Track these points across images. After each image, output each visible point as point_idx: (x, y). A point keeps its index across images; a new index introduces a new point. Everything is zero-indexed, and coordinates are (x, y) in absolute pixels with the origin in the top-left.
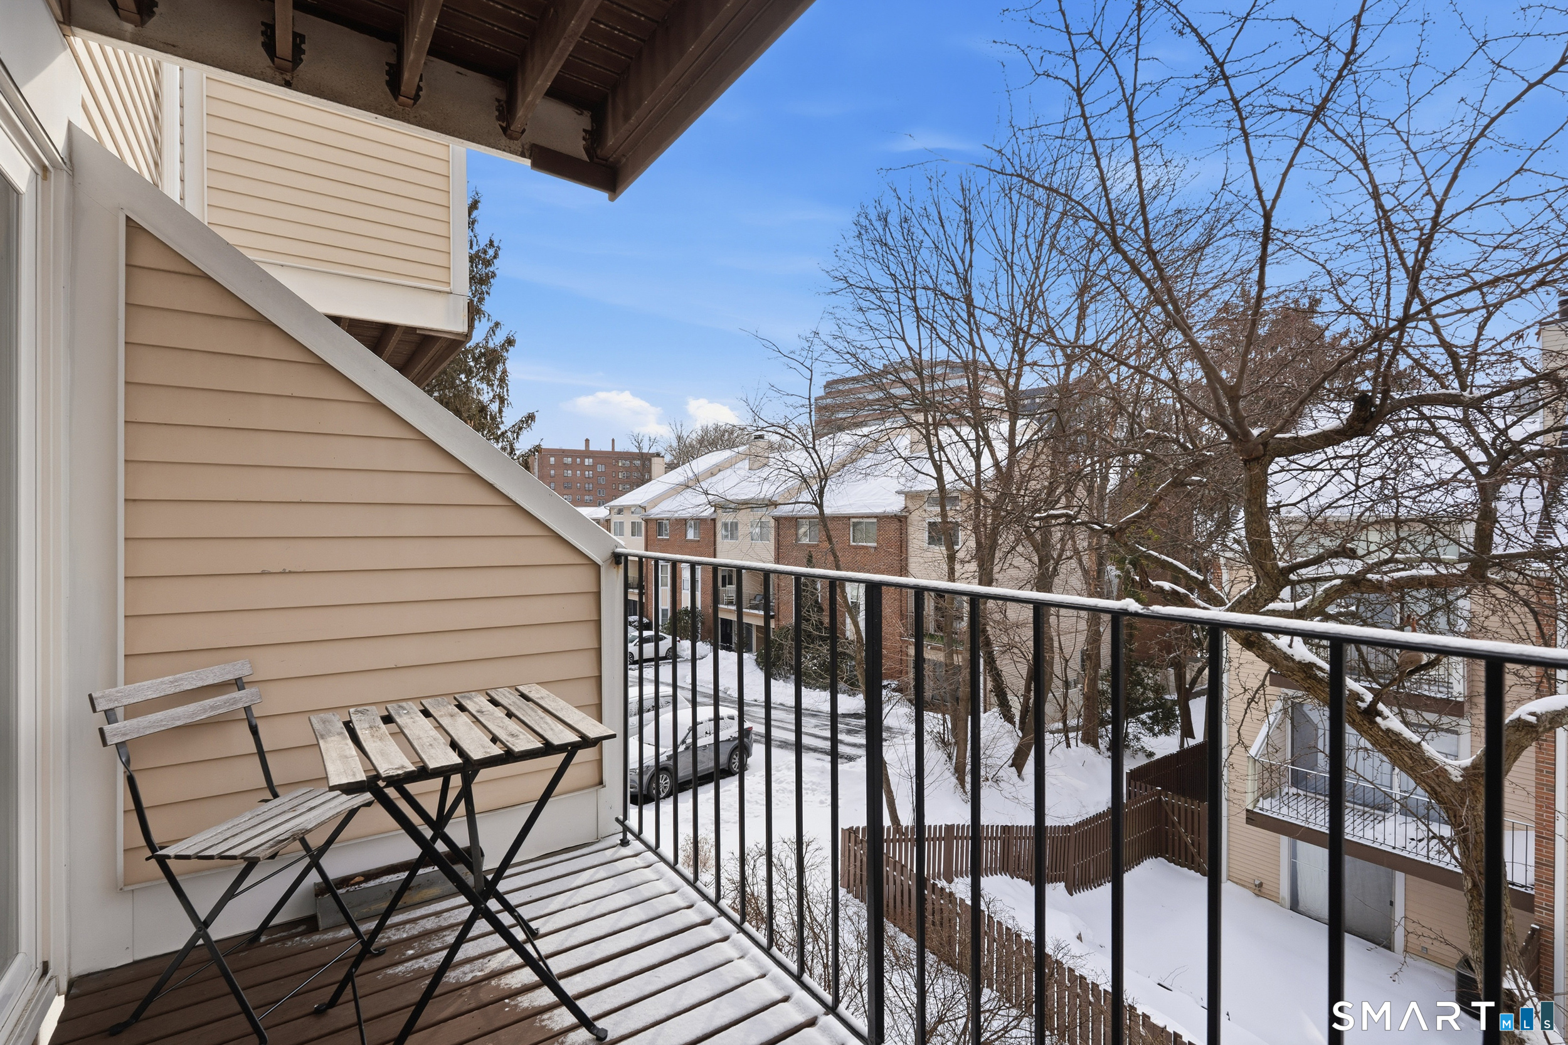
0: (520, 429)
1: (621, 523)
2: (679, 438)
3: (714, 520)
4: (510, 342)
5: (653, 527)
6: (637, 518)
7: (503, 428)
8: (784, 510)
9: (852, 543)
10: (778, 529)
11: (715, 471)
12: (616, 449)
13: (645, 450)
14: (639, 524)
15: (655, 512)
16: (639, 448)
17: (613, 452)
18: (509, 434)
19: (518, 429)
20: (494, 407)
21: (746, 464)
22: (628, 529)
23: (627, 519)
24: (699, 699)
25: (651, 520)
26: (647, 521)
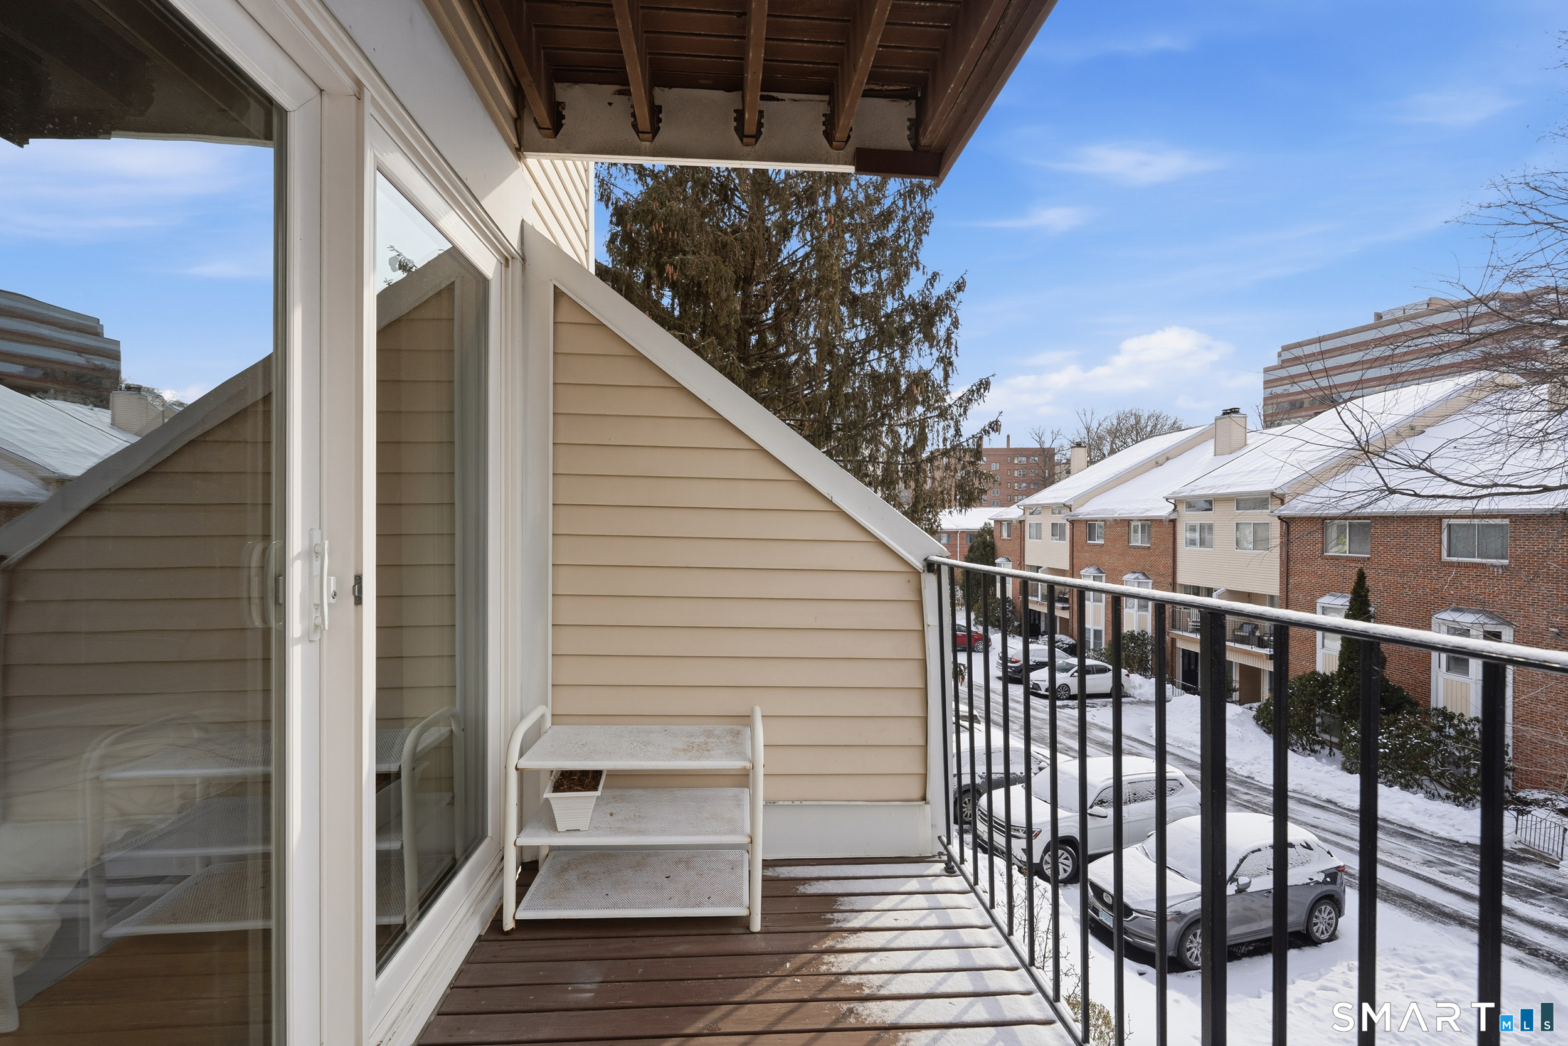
0: (969, 401)
1: (1039, 525)
2: (1088, 430)
3: (1173, 521)
4: (960, 287)
5: (1082, 529)
6: (1060, 519)
7: (949, 400)
8: (1296, 507)
9: (1445, 557)
10: (1286, 535)
11: (1160, 460)
12: (1011, 446)
13: (1047, 446)
14: (1063, 526)
15: (1085, 511)
16: (1040, 442)
17: (1008, 449)
18: (954, 409)
19: (966, 401)
20: (938, 374)
21: (1210, 446)
22: (1047, 530)
23: (1046, 521)
24: (1125, 744)
25: (1079, 521)
26: (1072, 522)
